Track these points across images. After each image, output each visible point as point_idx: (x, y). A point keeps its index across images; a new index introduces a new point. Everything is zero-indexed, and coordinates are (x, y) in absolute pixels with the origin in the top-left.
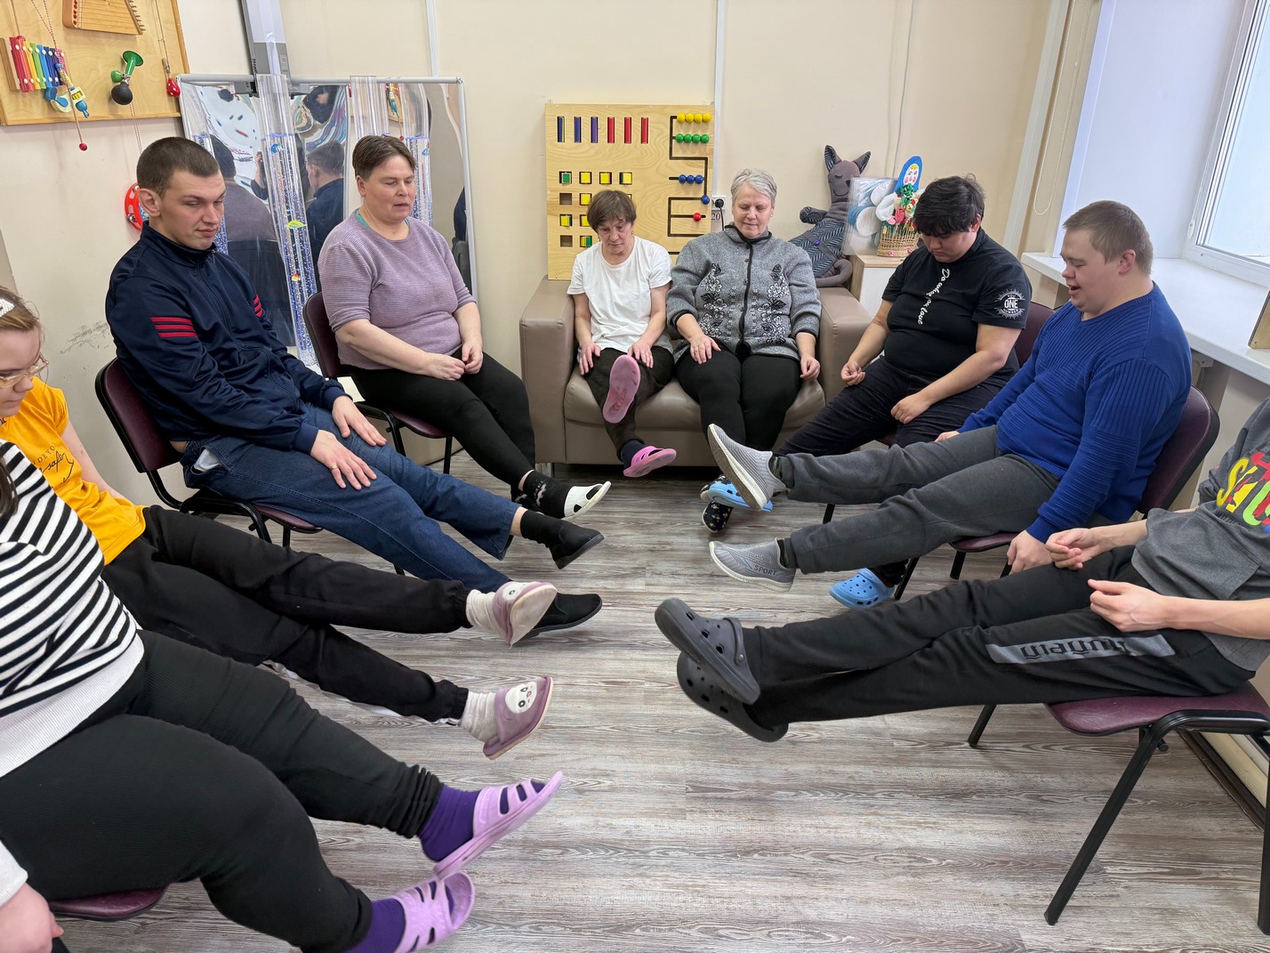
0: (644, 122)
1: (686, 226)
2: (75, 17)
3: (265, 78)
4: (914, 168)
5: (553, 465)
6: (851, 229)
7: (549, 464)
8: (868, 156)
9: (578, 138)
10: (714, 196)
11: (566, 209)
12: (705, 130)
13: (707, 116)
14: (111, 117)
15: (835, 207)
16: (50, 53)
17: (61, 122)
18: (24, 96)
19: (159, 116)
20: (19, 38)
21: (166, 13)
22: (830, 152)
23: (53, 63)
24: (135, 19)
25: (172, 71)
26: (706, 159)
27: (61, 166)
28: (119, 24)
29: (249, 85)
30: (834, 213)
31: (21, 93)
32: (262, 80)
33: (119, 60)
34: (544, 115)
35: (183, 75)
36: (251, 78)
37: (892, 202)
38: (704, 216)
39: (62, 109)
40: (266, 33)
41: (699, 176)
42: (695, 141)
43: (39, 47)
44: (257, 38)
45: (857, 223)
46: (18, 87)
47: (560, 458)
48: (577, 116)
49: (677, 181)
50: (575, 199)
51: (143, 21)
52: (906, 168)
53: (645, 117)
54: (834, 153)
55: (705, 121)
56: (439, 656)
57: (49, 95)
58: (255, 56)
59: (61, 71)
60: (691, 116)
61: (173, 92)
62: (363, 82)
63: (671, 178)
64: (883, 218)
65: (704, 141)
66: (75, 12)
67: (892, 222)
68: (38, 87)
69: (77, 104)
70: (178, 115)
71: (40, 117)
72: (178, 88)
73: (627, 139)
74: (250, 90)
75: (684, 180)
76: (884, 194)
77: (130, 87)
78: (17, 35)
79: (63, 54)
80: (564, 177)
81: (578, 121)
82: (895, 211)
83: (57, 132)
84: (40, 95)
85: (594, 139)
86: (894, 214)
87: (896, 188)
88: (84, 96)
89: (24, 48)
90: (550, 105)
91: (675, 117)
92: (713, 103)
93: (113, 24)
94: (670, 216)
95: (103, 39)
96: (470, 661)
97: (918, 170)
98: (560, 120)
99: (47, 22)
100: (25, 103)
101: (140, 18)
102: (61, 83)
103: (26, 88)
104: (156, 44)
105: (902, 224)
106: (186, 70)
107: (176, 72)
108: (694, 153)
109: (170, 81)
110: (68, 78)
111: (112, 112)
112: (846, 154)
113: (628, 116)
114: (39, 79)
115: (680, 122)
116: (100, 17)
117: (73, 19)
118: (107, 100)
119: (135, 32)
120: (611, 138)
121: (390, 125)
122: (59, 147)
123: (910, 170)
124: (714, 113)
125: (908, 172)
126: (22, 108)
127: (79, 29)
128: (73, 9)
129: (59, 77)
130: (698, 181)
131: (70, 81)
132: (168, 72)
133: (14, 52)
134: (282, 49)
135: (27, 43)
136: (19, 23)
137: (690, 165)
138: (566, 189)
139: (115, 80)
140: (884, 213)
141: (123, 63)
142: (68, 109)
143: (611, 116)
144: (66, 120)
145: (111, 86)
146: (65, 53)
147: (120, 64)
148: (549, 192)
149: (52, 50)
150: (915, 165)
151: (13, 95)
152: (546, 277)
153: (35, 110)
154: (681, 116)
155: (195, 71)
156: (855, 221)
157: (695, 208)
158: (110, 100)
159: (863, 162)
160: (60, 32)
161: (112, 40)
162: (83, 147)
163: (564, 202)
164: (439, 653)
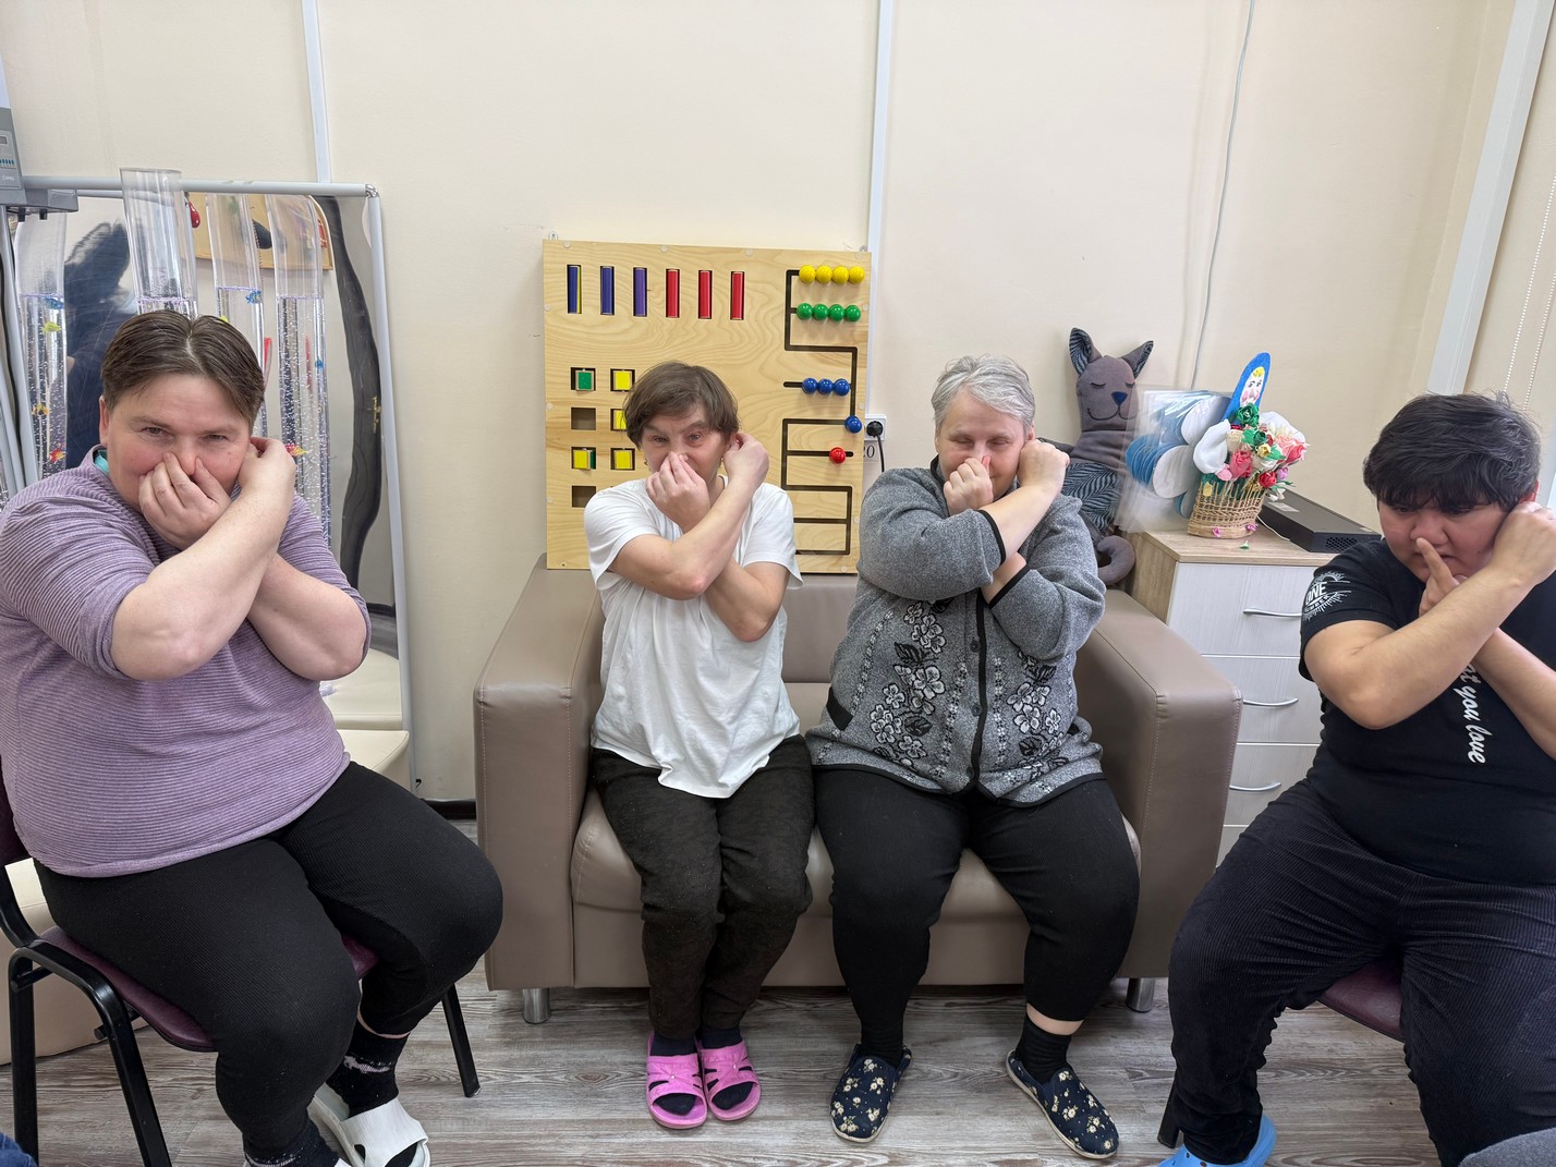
0: (737, 281)
1: (819, 471)
4: (1258, 374)
6: (1139, 487)
8: (1149, 347)
9: (608, 305)
10: (868, 415)
11: (585, 438)
12: (855, 296)
13: (858, 270)
15: (1089, 440)
22: (1080, 342)
26: (854, 351)
30: (1090, 451)
34: (541, 262)
37: (1224, 437)
38: (850, 454)
41: (841, 381)
42: (833, 317)
45: (1155, 476)
47: (561, 978)
48: (607, 265)
49: (799, 390)
50: (602, 418)
52: (1246, 375)
53: (738, 270)
54: (1090, 342)
55: (853, 281)
60: (826, 271)
63: (787, 384)
64: (1208, 469)
65: (851, 317)
67: (1226, 476)
73: (704, 310)
75: (811, 388)
76: (1203, 422)
80: (580, 378)
81: (607, 276)
82: (1229, 455)
85: (639, 307)
86: (1227, 461)
87: (1228, 411)
90: (552, 244)
91: (796, 273)
92: (864, 248)
94: (786, 453)
97: (1262, 378)
98: (572, 273)
105: (1240, 481)
108: (832, 338)
113: (706, 268)
115: (805, 282)
120: (672, 308)
123: (1252, 377)
124: (869, 269)
125: (1248, 383)
130: (839, 389)
137: (823, 362)
138: (585, 400)
140: (1210, 458)
143: (673, 267)
148: (550, 406)
150: (1260, 370)
152: (543, 560)
154: (808, 270)
156: (1151, 472)
157: (834, 438)
159: (1139, 358)
163: (581, 423)
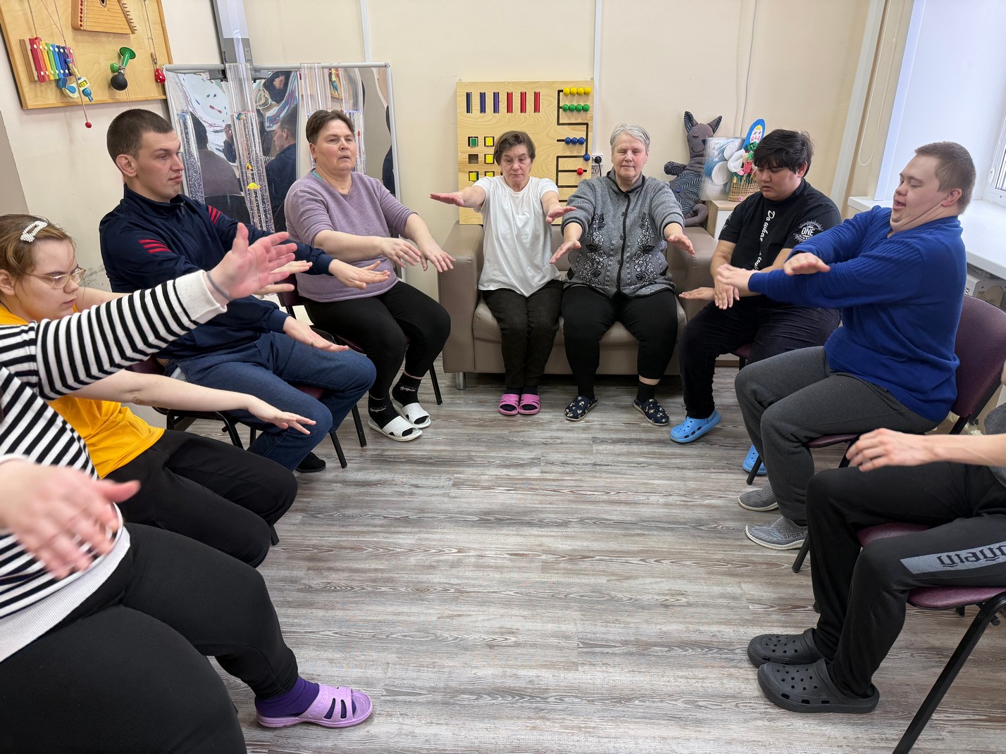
0: (537, 96)
1: (572, 179)
2: (81, 21)
3: (232, 68)
4: (759, 128)
5: (464, 374)
6: (707, 179)
7: (461, 374)
8: (720, 119)
9: (483, 109)
10: (593, 154)
11: (474, 167)
12: (587, 100)
13: (588, 89)
14: (110, 101)
15: (692, 162)
16: (62, 50)
17: (70, 106)
18: (41, 86)
19: (149, 99)
20: (36, 39)
21: (153, 16)
22: (688, 117)
23: (64, 58)
24: (129, 22)
25: (159, 63)
26: (587, 124)
27: (71, 141)
28: (116, 26)
29: (221, 72)
30: (692, 167)
31: (38, 83)
32: (230, 68)
33: (117, 55)
34: (456, 92)
35: (168, 66)
36: (222, 66)
37: (741, 157)
38: (585, 171)
39: (71, 95)
40: (233, 31)
41: (581, 138)
42: (578, 110)
43: (53, 46)
44: (226, 34)
45: (713, 175)
46: (36, 79)
47: (470, 368)
48: (483, 92)
49: (564, 143)
50: (481, 158)
51: (135, 22)
52: (752, 129)
53: (537, 91)
54: (692, 117)
55: (586, 94)
56: (375, 532)
57: (60, 84)
58: (225, 49)
59: (70, 65)
60: (574, 90)
61: (160, 79)
62: (311, 68)
63: (558, 141)
64: (734, 170)
65: (585, 110)
66: (81, 17)
67: (741, 173)
68: (52, 78)
69: (83, 91)
70: (164, 97)
71: (54, 102)
72: (163, 76)
73: (523, 109)
74: (221, 76)
75: (569, 142)
76: (734, 150)
77: (126, 77)
78: (35, 36)
79: (71, 51)
80: (472, 141)
81: (483, 96)
82: (743, 164)
83: (68, 114)
84: (54, 85)
85: (496, 110)
86: (742, 167)
87: (744, 145)
88: (89, 84)
89: (41, 47)
90: (460, 83)
91: (562, 91)
92: (592, 79)
93: (112, 26)
94: (558, 171)
95: (104, 39)
96: (401, 536)
97: (761, 130)
98: (468, 95)
99: (59, 26)
100: (42, 91)
101: (132, 21)
102: (70, 74)
103: (42, 79)
104: (146, 41)
105: (749, 175)
106: (170, 61)
107: (162, 63)
108: (577, 120)
109: (157, 70)
110: (76, 70)
111: (112, 96)
112: (702, 118)
113: (524, 91)
114: (52, 71)
115: (566, 95)
116: (101, 21)
117: (80, 23)
118: (107, 87)
119: (129, 32)
120: (509, 109)
121: (332, 101)
122: (69, 126)
123: (755, 130)
124: (593, 87)
125: (753, 132)
126: (39, 94)
127: (84, 30)
128: (80, 14)
129: (69, 70)
130: (580, 142)
131: (77, 73)
132: (156, 63)
133: (33, 50)
134: (246, 42)
135: (43, 43)
136: (36, 27)
137: (574, 130)
138: (474, 151)
139: (113, 71)
140: (735, 166)
141: (120, 57)
142: (76, 95)
143: (510, 91)
144: (74, 104)
145: (111, 75)
146: (73, 50)
147: (117, 59)
148: (459, 154)
149: (64, 48)
150: (759, 126)
151: (33, 86)
152: (458, 222)
153: (50, 96)
154: (567, 90)
155: (178, 61)
156: (711, 173)
157: (578, 164)
158: (109, 87)
159: (716, 124)
160: (69, 34)
161: (110, 39)
162: (88, 125)
163: (472, 161)
164: (375, 529)
